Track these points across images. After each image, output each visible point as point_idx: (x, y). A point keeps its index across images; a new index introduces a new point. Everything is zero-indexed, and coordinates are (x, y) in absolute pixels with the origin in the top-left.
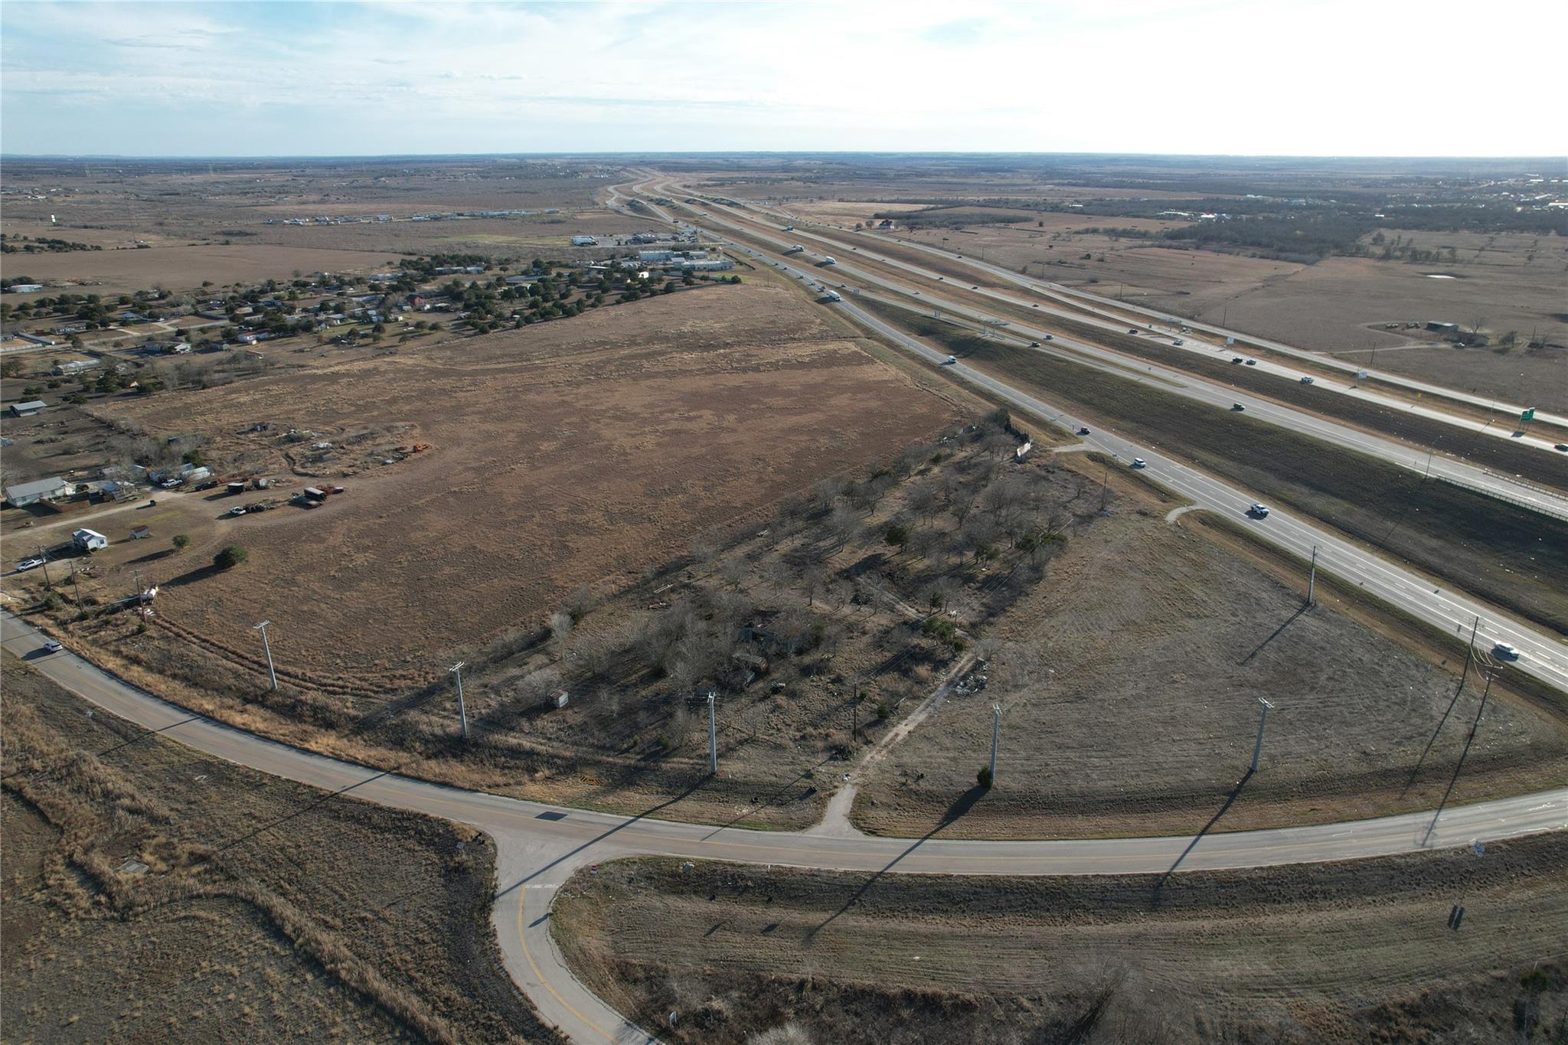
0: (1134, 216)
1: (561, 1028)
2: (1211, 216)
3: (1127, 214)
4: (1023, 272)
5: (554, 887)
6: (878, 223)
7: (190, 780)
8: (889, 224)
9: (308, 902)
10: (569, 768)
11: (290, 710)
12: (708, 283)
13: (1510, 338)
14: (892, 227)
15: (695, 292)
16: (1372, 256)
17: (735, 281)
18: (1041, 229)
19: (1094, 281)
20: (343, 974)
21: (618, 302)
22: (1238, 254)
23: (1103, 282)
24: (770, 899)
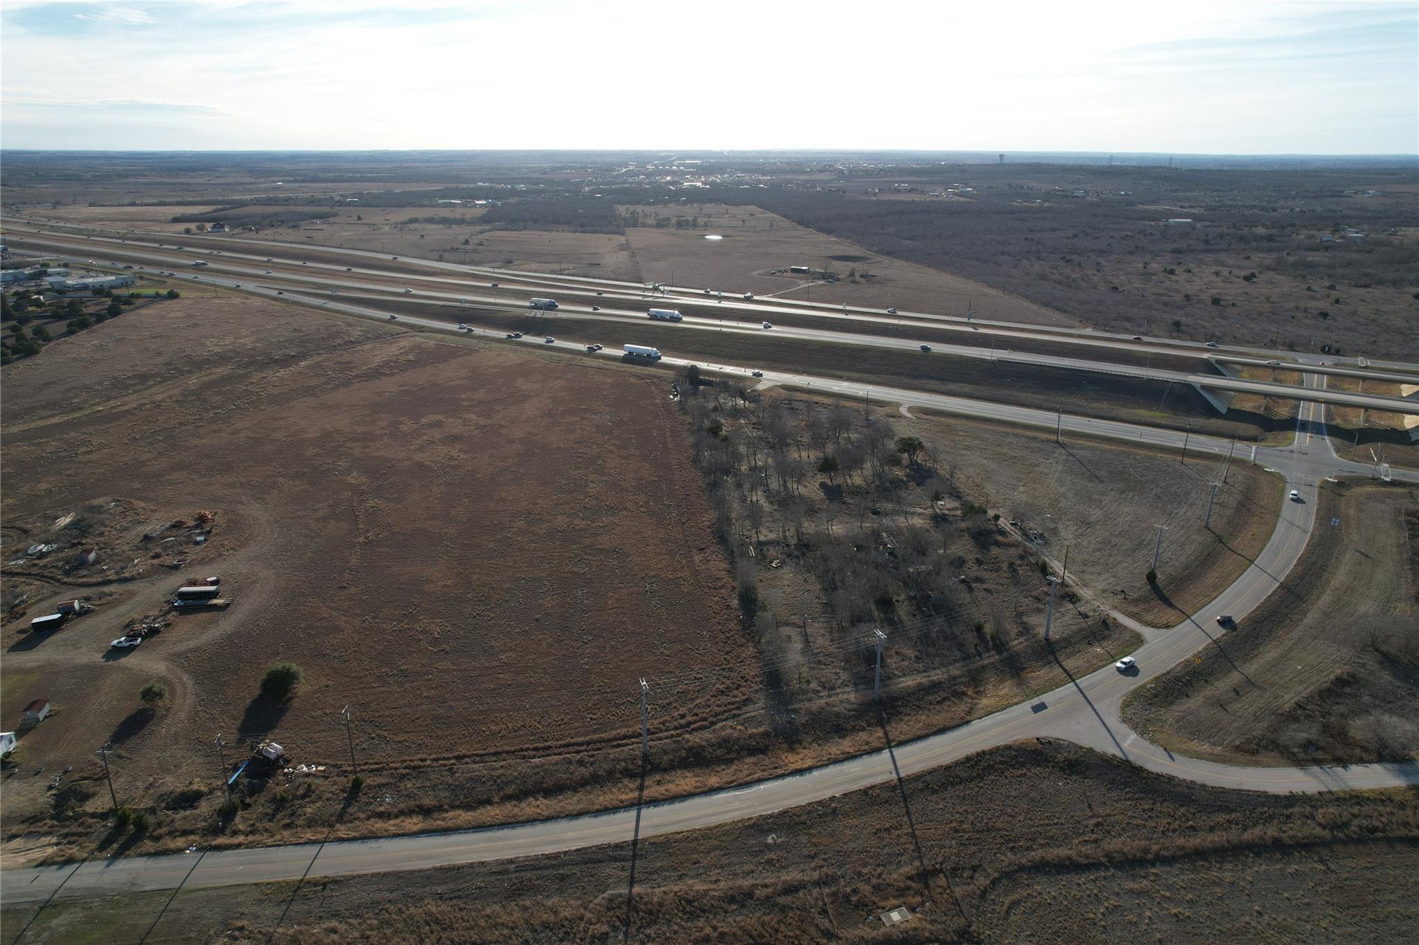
0: (420, 206)
1: (1294, 791)
2: (480, 202)
3: (412, 205)
4: (440, 259)
5: (1133, 736)
6: (209, 226)
7: (768, 846)
8: (222, 227)
9: (1052, 841)
10: (976, 679)
11: (696, 759)
12: (139, 302)
13: (852, 274)
14: (227, 229)
15: (144, 311)
16: (650, 226)
17: (172, 296)
18: (359, 222)
19: (510, 262)
20: (1163, 853)
21: (70, 332)
22: (563, 231)
23: (516, 262)
24: (1206, 680)
